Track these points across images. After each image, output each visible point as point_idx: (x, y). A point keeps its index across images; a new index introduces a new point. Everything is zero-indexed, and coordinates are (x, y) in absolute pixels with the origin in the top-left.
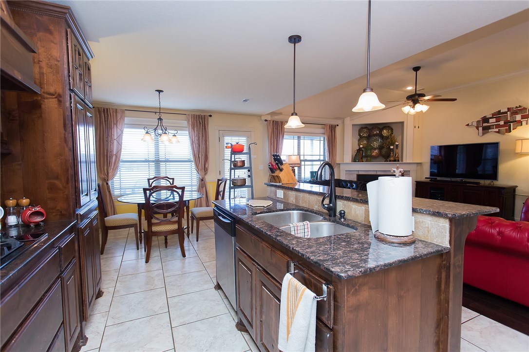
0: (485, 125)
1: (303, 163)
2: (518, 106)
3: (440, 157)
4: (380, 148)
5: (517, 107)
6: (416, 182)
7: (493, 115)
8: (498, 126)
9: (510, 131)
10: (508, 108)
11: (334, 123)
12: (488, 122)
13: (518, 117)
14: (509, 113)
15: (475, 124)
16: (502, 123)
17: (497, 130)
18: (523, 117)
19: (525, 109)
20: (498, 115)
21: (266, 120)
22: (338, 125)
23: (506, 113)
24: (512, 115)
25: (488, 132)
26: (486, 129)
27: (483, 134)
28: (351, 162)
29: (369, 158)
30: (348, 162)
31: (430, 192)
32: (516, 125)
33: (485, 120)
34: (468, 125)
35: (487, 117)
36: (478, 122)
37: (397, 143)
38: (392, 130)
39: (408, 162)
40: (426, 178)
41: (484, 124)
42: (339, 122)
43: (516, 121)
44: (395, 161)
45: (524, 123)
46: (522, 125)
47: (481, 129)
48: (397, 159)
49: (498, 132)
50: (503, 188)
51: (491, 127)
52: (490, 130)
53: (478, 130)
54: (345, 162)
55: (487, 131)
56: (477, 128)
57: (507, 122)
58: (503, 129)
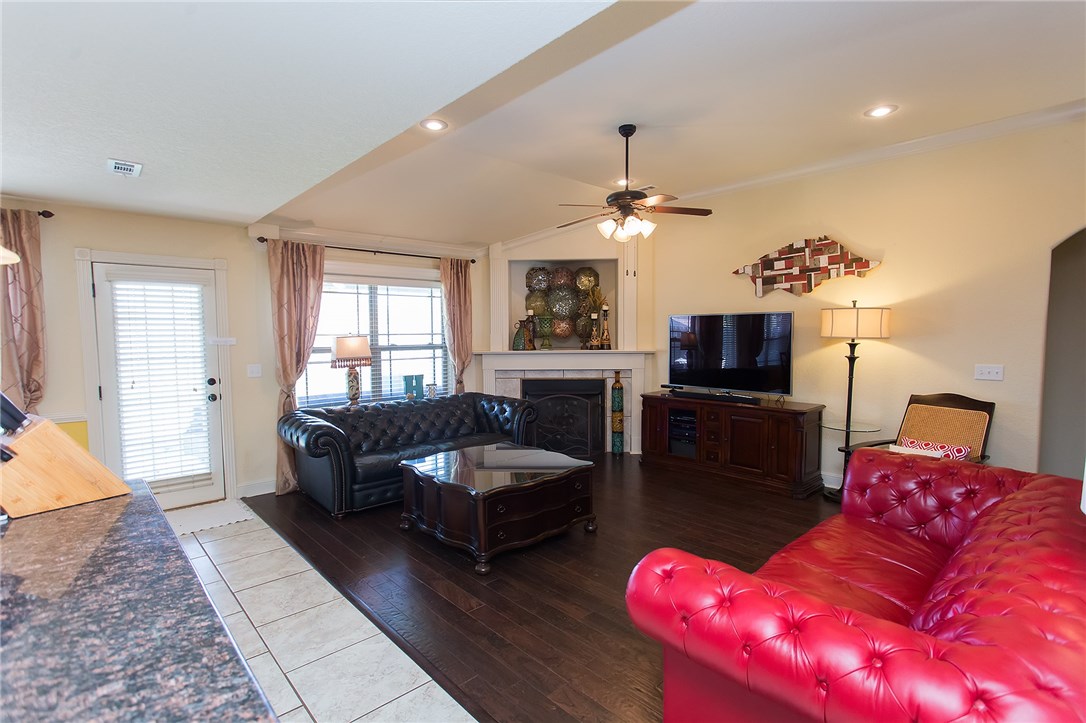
0: (767, 273)
1: (385, 355)
2: (822, 237)
3: (692, 336)
4: (573, 317)
5: (820, 239)
6: (642, 396)
7: (781, 252)
8: (789, 278)
9: (810, 290)
10: (806, 240)
11: (464, 254)
12: (772, 268)
13: (823, 261)
14: (807, 250)
15: (749, 271)
16: (796, 271)
17: (788, 285)
18: (832, 261)
19: (834, 243)
20: (789, 253)
21: (262, 240)
22: (473, 261)
23: (802, 250)
24: (813, 256)
25: (773, 289)
26: (769, 282)
27: (765, 293)
28: (506, 349)
29: (546, 342)
30: (500, 351)
31: (670, 419)
32: (820, 277)
33: (767, 263)
34: (736, 272)
35: (771, 257)
36: (755, 266)
37: (605, 308)
38: (596, 276)
39: (627, 350)
40: (663, 386)
41: (765, 273)
42: (478, 254)
43: (819, 269)
44: (602, 348)
45: (833, 273)
46: (829, 277)
47: (759, 281)
48: (606, 342)
49: (790, 290)
50: (803, 414)
51: (778, 279)
52: (776, 286)
53: (755, 283)
54: (492, 350)
55: (770, 286)
56: (754, 280)
57: (805, 271)
58: (798, 284)
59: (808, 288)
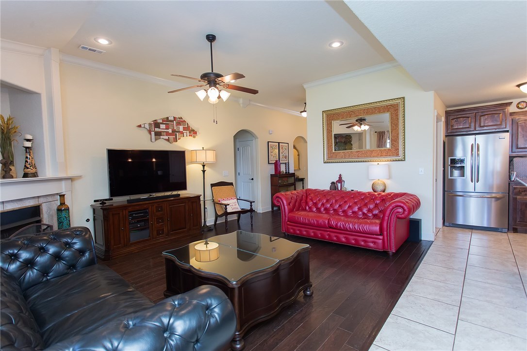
0: (157, 130)
2: (180, 118)
7: (163, 120)
8: (168, 134)
9: (177, 141)
10: (174, 117)
12: (159, 127)
13: (181, 128)
14: (174, 122)
15: (147, 126)
16: (170, 131)
17: (167, 137)
18: (185, 129)
19: (184, 121)
20: (167, 122)
23: (172, 121)
24: (177, 125)
25: (160, 139)
26: (158, 134)
27: (156, 140)
32: (180, 135)
33: (157, 124)
34: (140, 126)
35: (158, 121)
36: (150, 124)
43: (180, 132)
44: (29, 176)
45: (185, 134)
46: (184, 136)
47: (153, 133)
49: (168, 140)
51: (162, 133)
52: (161, 137)
53: (151, 134)
55: (159, 137)
56: (150, 132)
57: (174, 131)
58: (171, 137)
59: (176, 140)
